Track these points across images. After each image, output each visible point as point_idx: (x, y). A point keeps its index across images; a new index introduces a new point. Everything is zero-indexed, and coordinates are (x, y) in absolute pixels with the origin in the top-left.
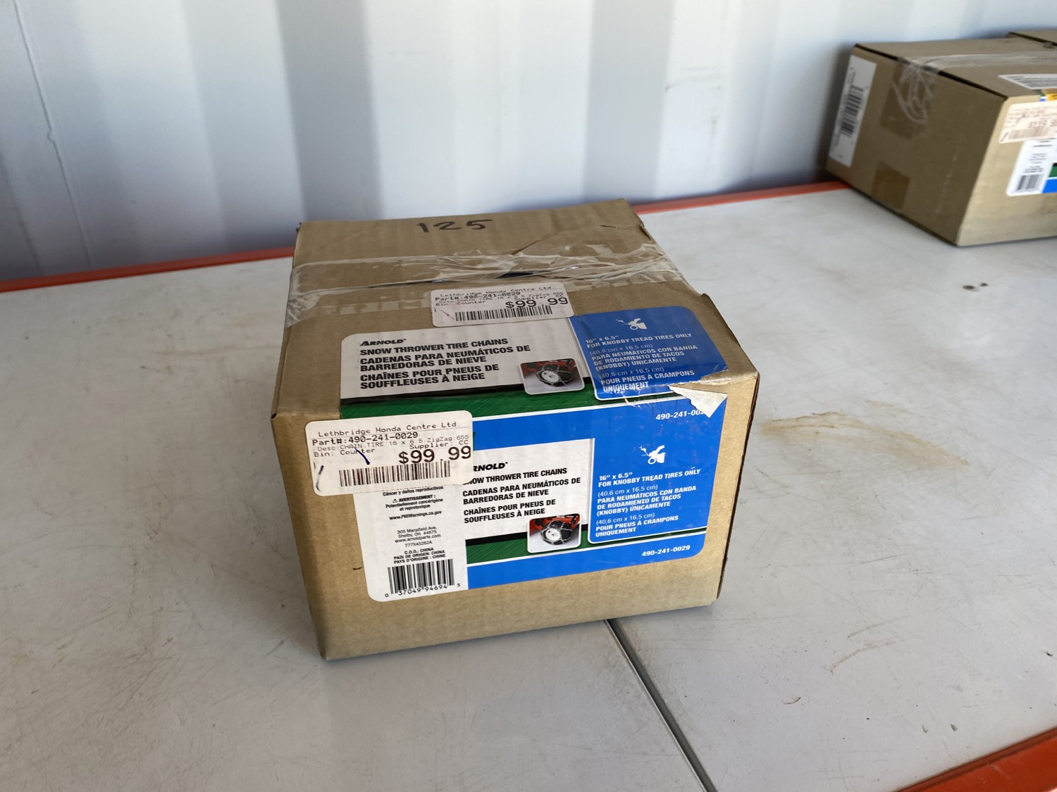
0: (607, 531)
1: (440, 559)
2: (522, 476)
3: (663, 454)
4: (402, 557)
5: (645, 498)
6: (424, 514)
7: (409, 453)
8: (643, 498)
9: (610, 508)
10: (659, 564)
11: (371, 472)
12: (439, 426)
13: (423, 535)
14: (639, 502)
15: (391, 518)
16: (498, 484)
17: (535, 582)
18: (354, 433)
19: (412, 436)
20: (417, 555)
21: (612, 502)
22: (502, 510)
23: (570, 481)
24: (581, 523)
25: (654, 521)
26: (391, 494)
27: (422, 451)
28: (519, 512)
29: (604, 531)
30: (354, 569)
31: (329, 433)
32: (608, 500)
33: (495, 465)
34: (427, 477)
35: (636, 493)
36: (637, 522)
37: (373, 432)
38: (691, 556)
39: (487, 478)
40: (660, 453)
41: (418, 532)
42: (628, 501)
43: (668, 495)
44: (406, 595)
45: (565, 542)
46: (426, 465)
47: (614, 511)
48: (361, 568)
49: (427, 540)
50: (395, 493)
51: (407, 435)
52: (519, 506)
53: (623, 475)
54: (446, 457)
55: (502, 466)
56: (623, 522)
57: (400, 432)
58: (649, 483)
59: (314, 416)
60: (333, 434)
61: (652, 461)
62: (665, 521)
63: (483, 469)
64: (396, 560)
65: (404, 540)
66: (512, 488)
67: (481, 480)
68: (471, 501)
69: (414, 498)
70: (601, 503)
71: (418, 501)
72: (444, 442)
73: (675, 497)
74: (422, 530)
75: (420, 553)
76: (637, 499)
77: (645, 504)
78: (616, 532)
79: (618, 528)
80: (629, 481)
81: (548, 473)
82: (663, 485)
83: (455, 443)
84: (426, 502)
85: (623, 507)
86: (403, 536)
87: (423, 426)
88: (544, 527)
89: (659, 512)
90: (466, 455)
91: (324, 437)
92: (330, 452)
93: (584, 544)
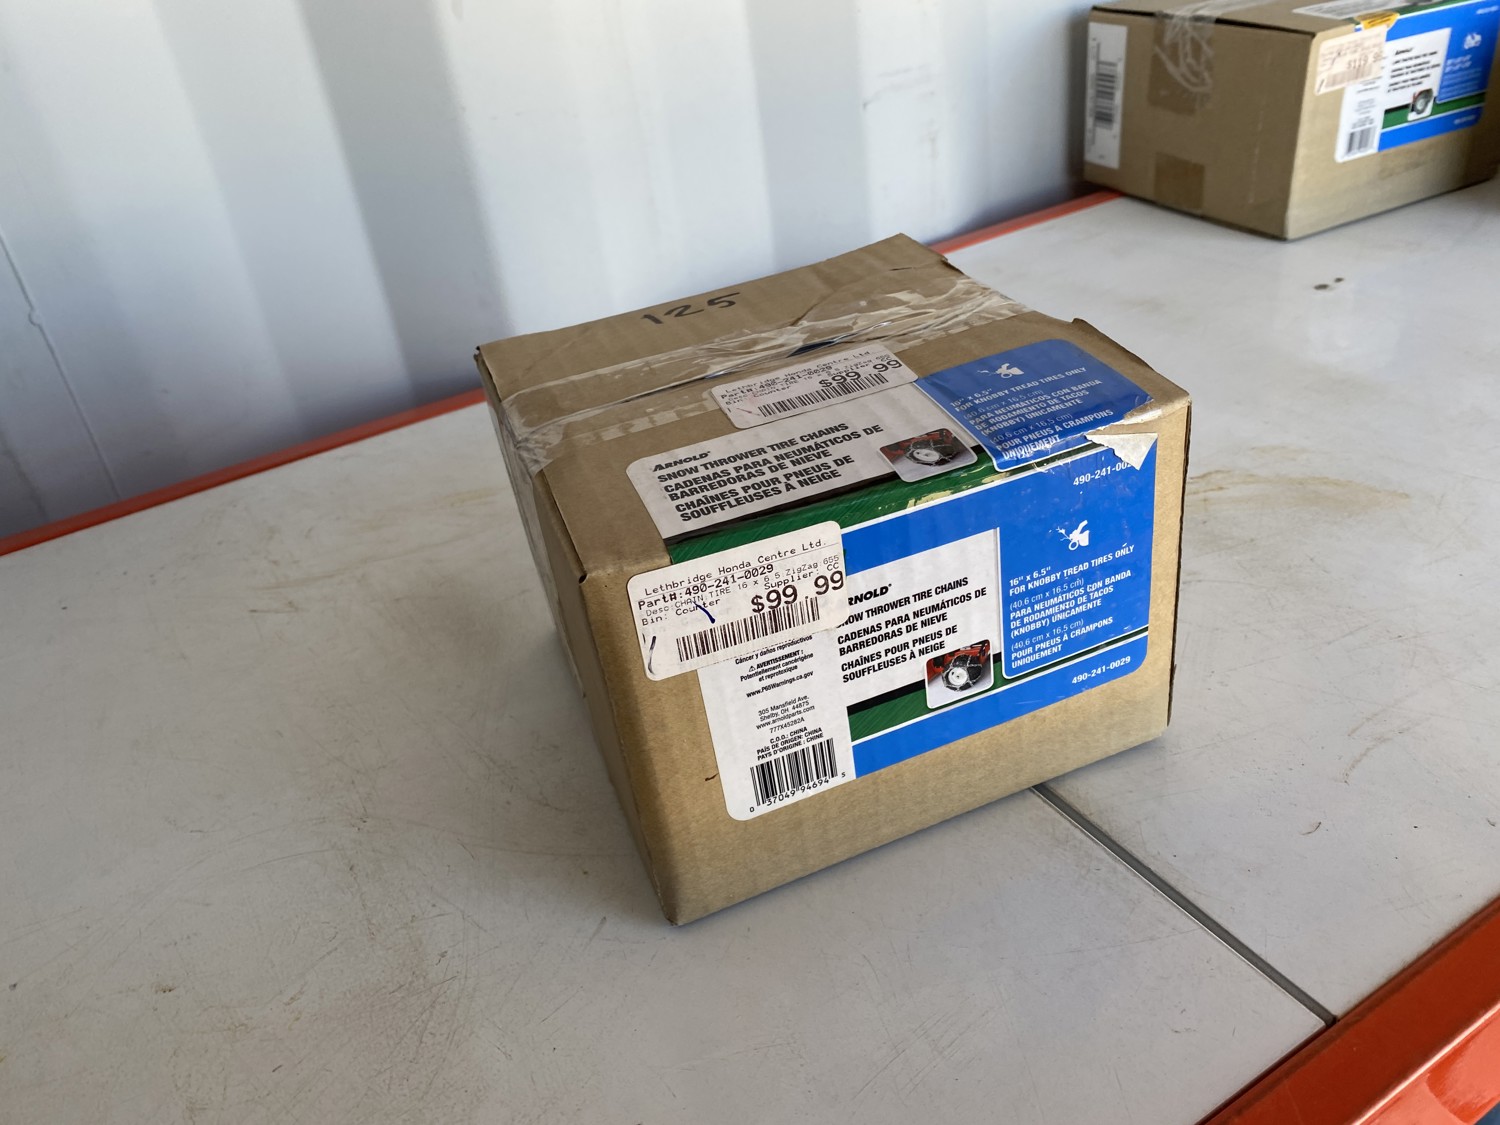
0: (1025, 657)
1: (816, 742)
2: (912, 599)
3: (1087, 532)
4: (768, 748)
5: (1070, 600)
6: (791, 681)
7: (765, 596)
8: (1066, 601)
9: (1027, 624)
10: (1094, 691)
11: (718, 633)
12: (799, 550)
13: (791, 711)
14: (1062, 607)
15: (749, 695)
16: (882, 618)
17: (939, 751)
18: (691, 580)
19: (766, 570)
20: (786, 742)
21: (1029, 615)
23: (973, 595)
24: (992, 652)
25: (1084, 631)
26: (746, 659)
28: (912, 653)
29: (1023, 657)
30: (707, 779)
31: (659, 587)
32: (1023, 611)
33: (875, 591)
34: (790, 626)
35: (1057, 595)
36: (1062, 636)
37: (716, 575)
38: (1132, 671)
39: (867, 611)
40: (1082, 532)
41: (785, 708)
42: (1048, 608)
43: (1097, 590)
44: (777, 804)
45: (974, 683)
46: (788, 608)
47: (1033, 627)
48: (716, 776)
49: (797, 717)
50: (751, 658)
51: (760, 571)
52: (911, 644)
53: (1040, 573)
54: (812, 592)
55: (884, 590)
56: (1045, 640)
57: (750, 568)
58: (1073, 578)
59: (636, 568)
60: (664, 588)
61: (1074, 545)
62: (1097, 627)
63: (861, 600)
64: (760, 754)
65: (769, 723)
66: (900, 619)
67: (859, 617)
68: (849, 649)
69: (776, 660)
70: (1015, 619)
71: (781, 663)
72: (808, 572)
73: (1106, 591)
74: (790, 703)
75: (790, 737)
76: (1060, 603)
77: (1070, 609)
78: (1037, 657)
79: (1040, 650)
80: (1047, 580)
81: (944, 589)
82: (1089, 577)
83: (823, 570)
84: (791, 662)
85: (1043, 618)
86: (767, 717)
87: (779, 553)
88: (946, 667)
89: (1089, 617)
90: (838, 585)
91: (653, 594)
92: (662, 615)
93: (1000, 681)
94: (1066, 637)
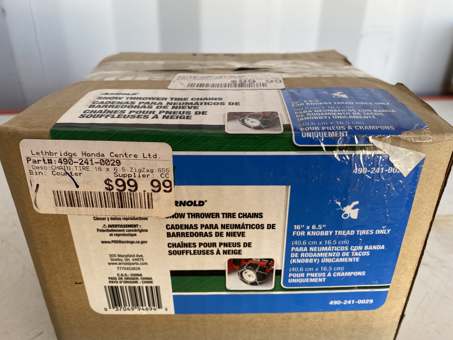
0: (299, 278)
1: (149, 285)
2: (221, 216)
3: (357, 210)
4: (115, 278)
5: (336, 251)
6: (132, 242)
7: (114, 180)
8: (334, 251)
9: (303, 258)
10: (344, 313)
11: (81, 196)
12: (140, 157)
13: (131, 261)
14: (330, 255)
15: (103, 242)
16: (198, 221)
17: (233, 316)
18: (63, 154)
19: (115, 163)
20: (128, 278)
21: (305, 252)
22: (202, 247)
23: (266, 226)
24: (276, 267)
25: (343, 274)
26: (100, 219)
27: (126, 180)
28: (218, 251)
29: (297, 278)
30: (76, 283)
31: (40, 152)
32: (301, 249)
33: (195, 202)
34: (132, 207)
35: (328, 246)
36: (327, 273)
37: (80, 155)
38: (373, 309)
39: (188, 214)
40: (354, 208)
41: (128, 258)
42: (320, 252)
43: (358, 251)
44: (121, 312)
45: (260, 284)
46: (130, 194)
47: (307, 261)
48: (82, 283)
49: (135, 266)
50: (104, 219)
51: (111, 163)
52: (218, 245)
53: (317, 227)
54: (149, 188)
55: (202, 203)
56: (314, 272)
57: (104, 159)
58: (341, 238)
60: (44, 153)
61: (346, 215)
62: (353, 275)
63: (184, 205)
64: (110, 280)
65: (116, 264)
66: (211, 226)
67: (182, 216)
68: (174, 236)
69: (121, 226)
70: (294, 252)
71: (125, 229)
72: (146, 173)
73: (364, 254)
74: (131, 256)
75: (130, 277)
76: (329, 251)
77: (336, 257)
78: (307, 280)
79: (309, 277)
80: (322, 233)
81: (245, 216)
82: (354, 241)
83: (157, 175)
84: (132, 231)
85: (315, 258)
86: (115, 259)
87: (126, 155)
88: (241, 267)
89: (349, 267)
90: (168, 189)
91: (36, 155)
92: (43, 171)
93: (277, 287)
94: (329, 275)
